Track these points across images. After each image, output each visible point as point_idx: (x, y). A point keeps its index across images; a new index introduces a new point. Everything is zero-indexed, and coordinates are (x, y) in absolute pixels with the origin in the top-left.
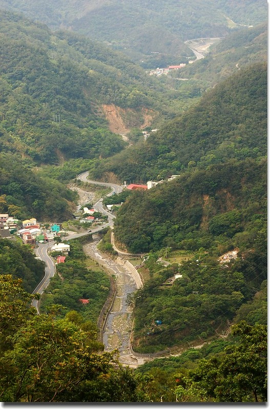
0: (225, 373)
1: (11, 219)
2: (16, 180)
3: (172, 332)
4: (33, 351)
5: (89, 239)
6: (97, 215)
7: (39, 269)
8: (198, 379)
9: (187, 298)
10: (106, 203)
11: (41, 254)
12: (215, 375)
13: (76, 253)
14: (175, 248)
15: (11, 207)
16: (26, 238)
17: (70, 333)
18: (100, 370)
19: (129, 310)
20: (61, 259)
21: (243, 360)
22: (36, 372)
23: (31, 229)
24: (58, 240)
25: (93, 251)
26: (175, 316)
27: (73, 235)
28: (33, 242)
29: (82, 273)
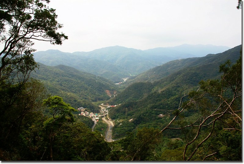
0: (125, 141)
1: (88, 113)
2: (89, 105)
3: (120, 135)
4: (87, 138)
5: (103, 117)
6: (105, 112)
7: (93, 122)
8: (119, 143)
9: (123, 128)
10: (106, 110)
11: (94, 120)
12: (123, 142)
13: (100, 119)
14: (120, 119)
15: (88, 110)
16: (91, 116)
17: (94, 134)
18: (100, 141)
19: (111, 131)
20: (98, 121)
21: (128, 139)
22: (88, 142)
23: (92, 115)
24: (97, 117)
25: (104, 119)
26: (120, 132)
27: (100, 116)
28: (92, 117)
29: (102, 123)
